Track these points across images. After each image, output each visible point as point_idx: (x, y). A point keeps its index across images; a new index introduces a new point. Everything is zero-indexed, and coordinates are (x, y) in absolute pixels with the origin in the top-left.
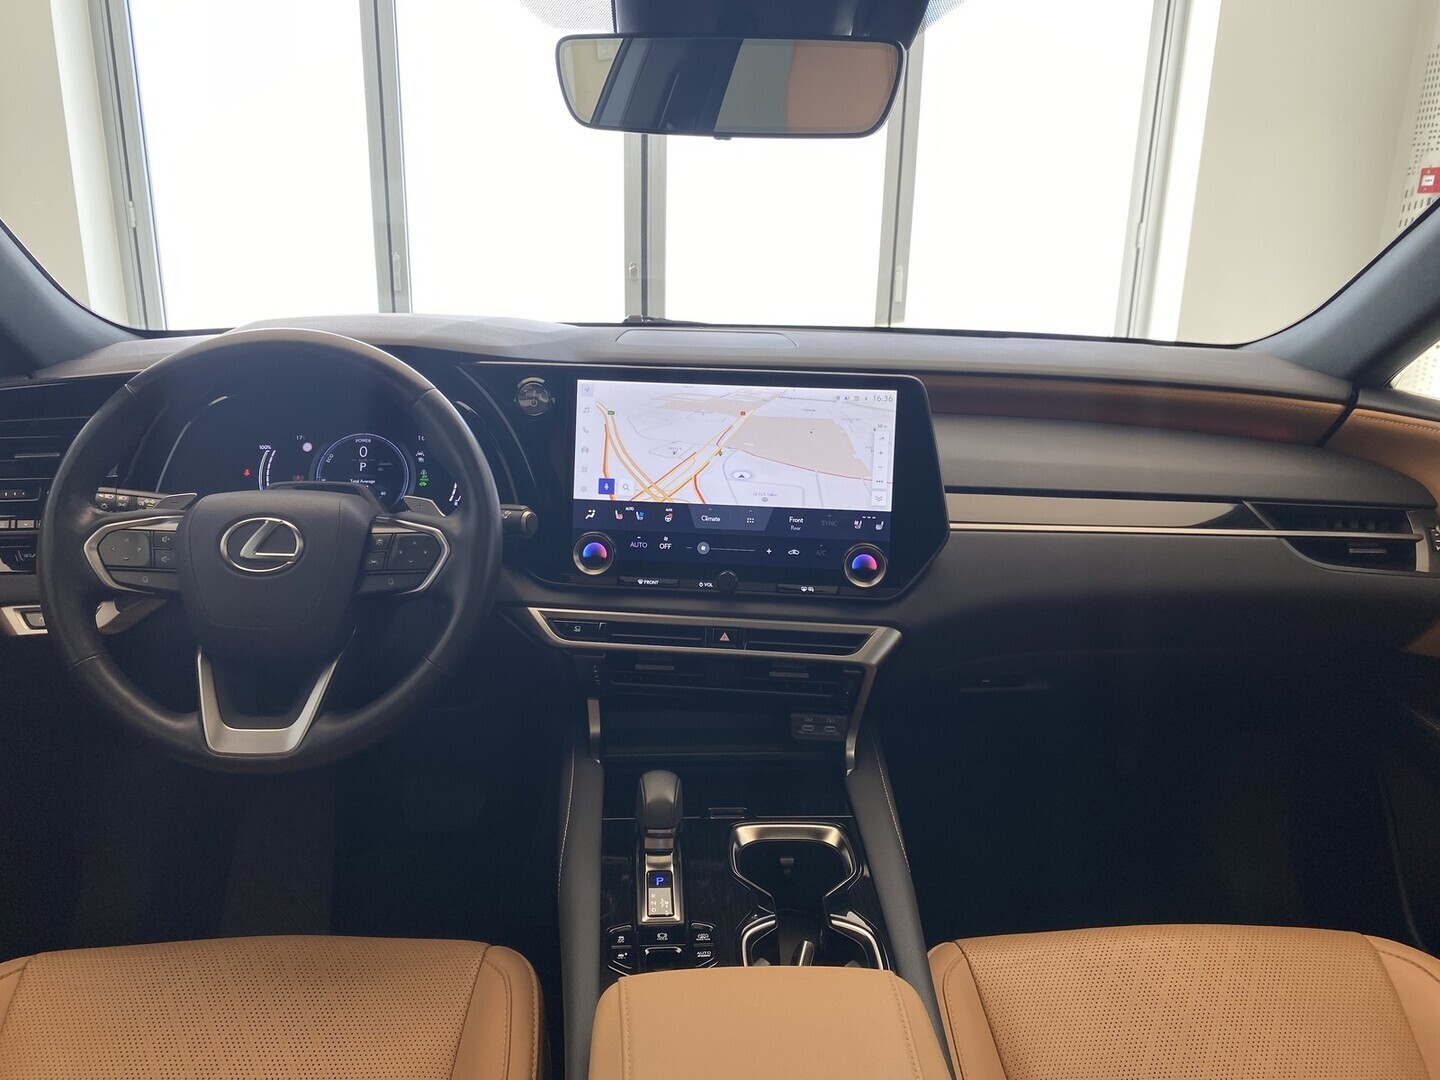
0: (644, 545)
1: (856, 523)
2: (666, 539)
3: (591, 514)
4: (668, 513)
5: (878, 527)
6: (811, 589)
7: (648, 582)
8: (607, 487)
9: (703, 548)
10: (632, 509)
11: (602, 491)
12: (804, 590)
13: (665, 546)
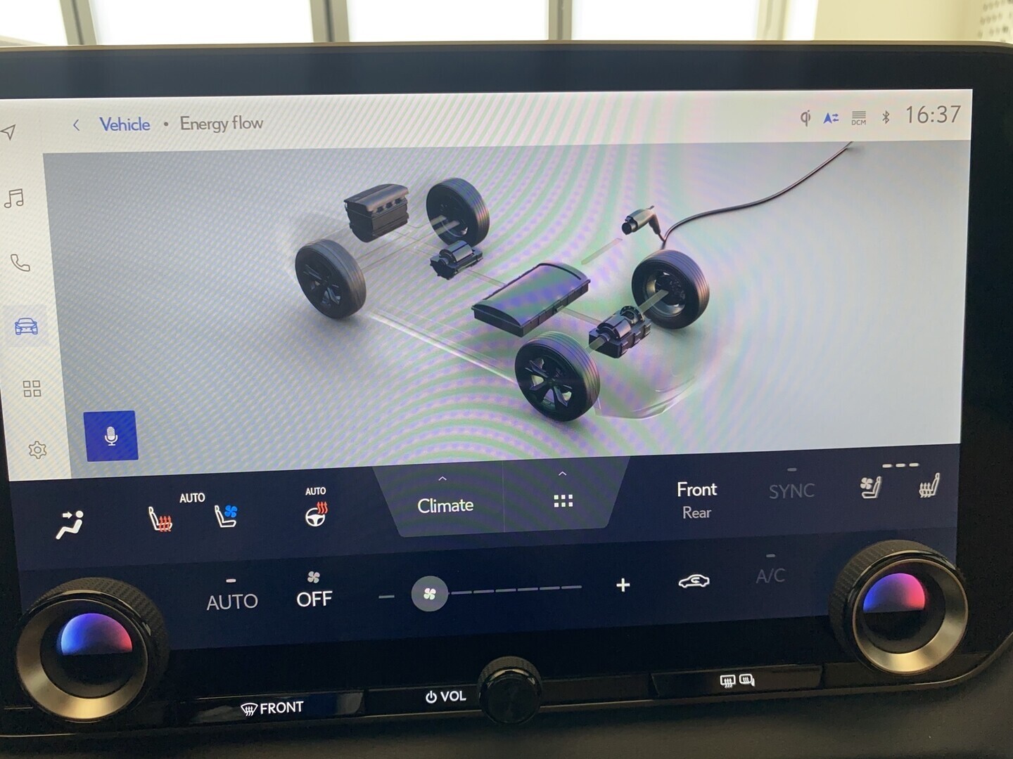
0: (248, 601)
1: (866, 483)
2: (314, 577)
3: (70, 522)
4: (314, 500)
5: (927, 491)
6: (748, 680)
7: (271, 708)
8: (111, 436)
9: (430, 594)
10: (199, 497)
11: (97, 450)
12: (728, 682)
13: (313, 599)
